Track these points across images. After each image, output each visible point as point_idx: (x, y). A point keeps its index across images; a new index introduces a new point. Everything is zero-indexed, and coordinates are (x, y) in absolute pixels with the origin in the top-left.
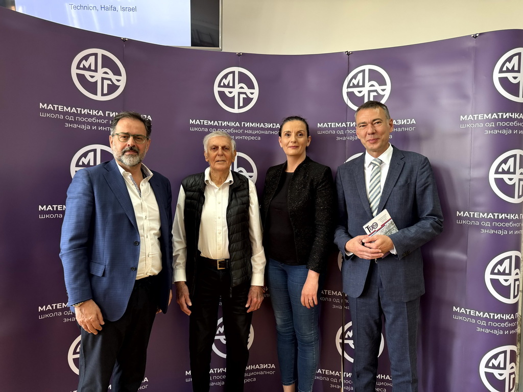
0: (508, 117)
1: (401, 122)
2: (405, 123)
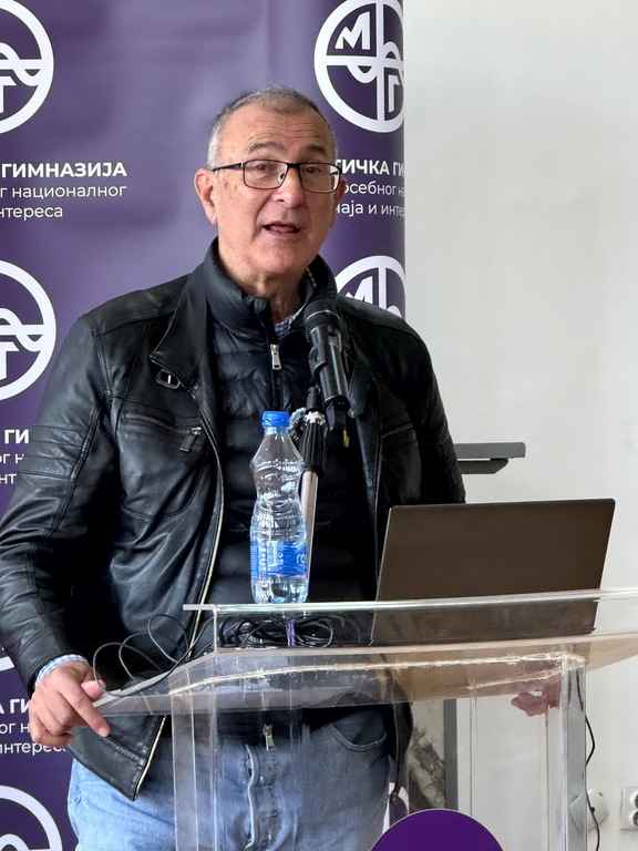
0: (353, 171)
1: (87, 169)
2: (99, 175)
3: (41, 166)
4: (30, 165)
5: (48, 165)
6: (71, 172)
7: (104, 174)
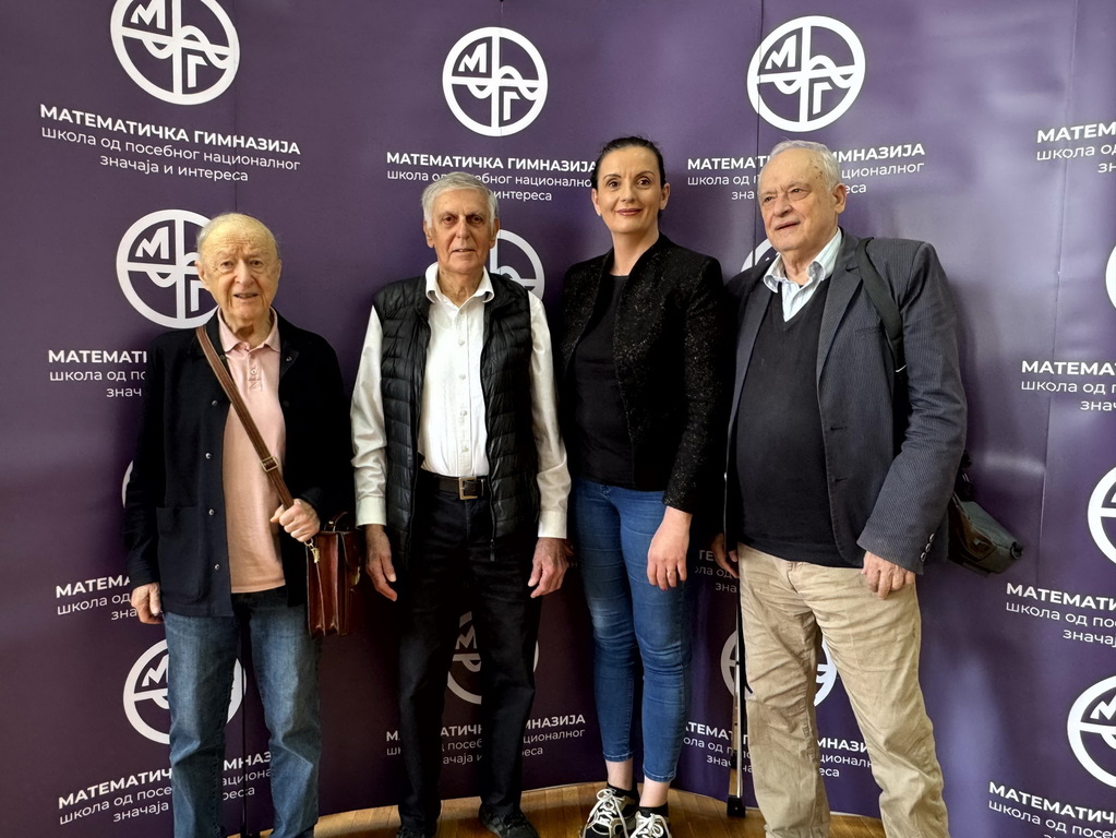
1: (889, 152)
2: (899, 155)
3: (850, 153)
4: (841, 153)
5: (855, 151)
6: (875, 156)
7: (904, 155)
